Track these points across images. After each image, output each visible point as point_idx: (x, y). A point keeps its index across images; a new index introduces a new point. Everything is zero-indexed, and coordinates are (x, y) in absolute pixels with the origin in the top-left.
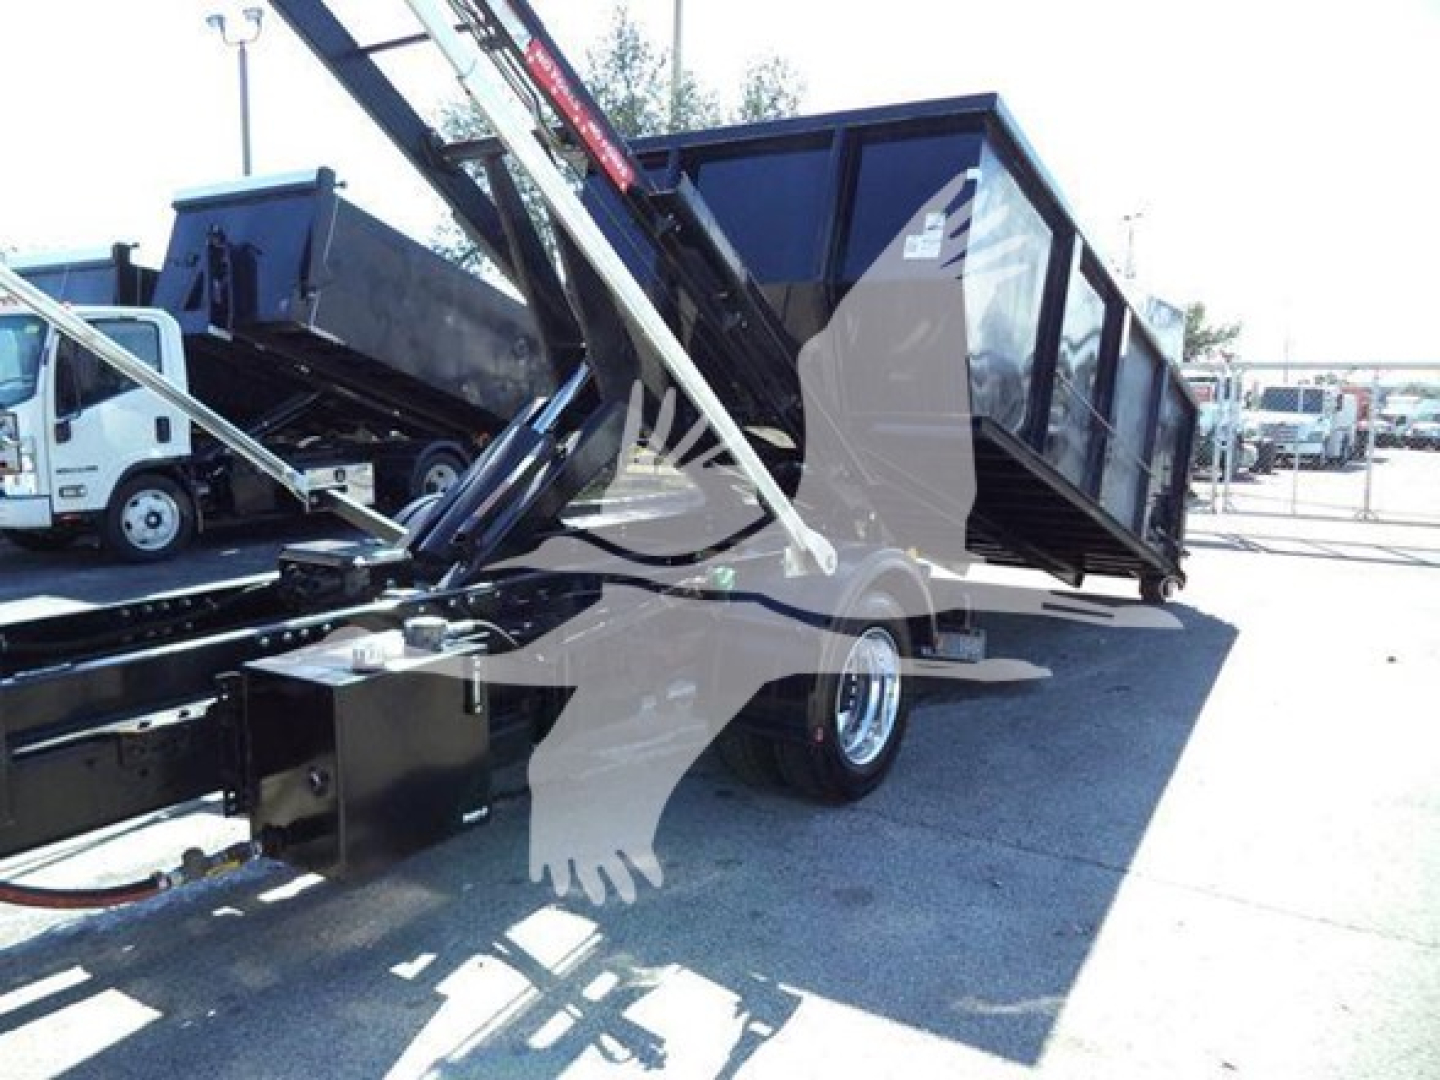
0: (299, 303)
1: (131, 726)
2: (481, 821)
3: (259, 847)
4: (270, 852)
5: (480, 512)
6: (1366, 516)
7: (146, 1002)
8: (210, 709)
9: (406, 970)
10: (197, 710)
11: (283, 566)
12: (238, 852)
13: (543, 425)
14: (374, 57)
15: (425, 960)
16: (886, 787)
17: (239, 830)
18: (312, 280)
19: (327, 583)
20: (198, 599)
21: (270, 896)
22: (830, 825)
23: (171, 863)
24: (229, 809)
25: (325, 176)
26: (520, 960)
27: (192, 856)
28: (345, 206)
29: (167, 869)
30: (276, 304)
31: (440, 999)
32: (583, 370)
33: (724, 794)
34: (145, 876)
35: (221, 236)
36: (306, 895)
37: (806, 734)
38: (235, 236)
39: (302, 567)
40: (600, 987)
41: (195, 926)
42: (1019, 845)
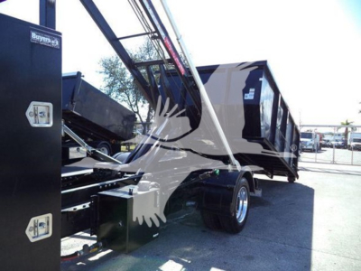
0: (71, 106)
1: (71, 209)
2: (157, 237)
3: (101, 244)
6: (333, 163)
8: (90, 205)
10: (87, 205)
11: (93, 168)
14: (121, 41)
16: (245, 229)
18: (74, 99)
19: (107, 173)
20: (73, 177)
21: (92, 259)
22: (234, 239)
23: (80, 248)
25: (79, 74)
27: (85, 246)
28: (83, 81)
29: (79, 250)
30: (65, 105)
33: (204, 231)
34: (75, 252)
37: (230, 214)
42: (284, 243)
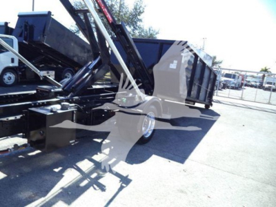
0: (42, 38)
1: (5, 119)
3: (29, 145)
4: (31, 146)
5: (77, 83)
6: (241, 99)
7: (4, 173)
8: (21, 117)
9: (56, 170)
10: (18, 117)
11: (37, 90)
12: (25, 145)
13: (91, 67)
15: (60, 168)
16: (150, 142)
17: (25, 141)
18: (45, 33)
19: (45, 94)
20: (19, 95)
21: (30, 154)
24: (23, 137)
25: (50, 13)
26: (79, 170)
27: (16, 145)
28: (53, 20)
29: (10, 147)
30: (37, 37)
31: (63, 176)
32: (99, 57)
34: (6, 149)
35: (27, 23)
36: (37, 155)
38: (30, 23)
39: (41, 91)
40: (94, 176)
41: (15, 159)
42: (174, 154)
